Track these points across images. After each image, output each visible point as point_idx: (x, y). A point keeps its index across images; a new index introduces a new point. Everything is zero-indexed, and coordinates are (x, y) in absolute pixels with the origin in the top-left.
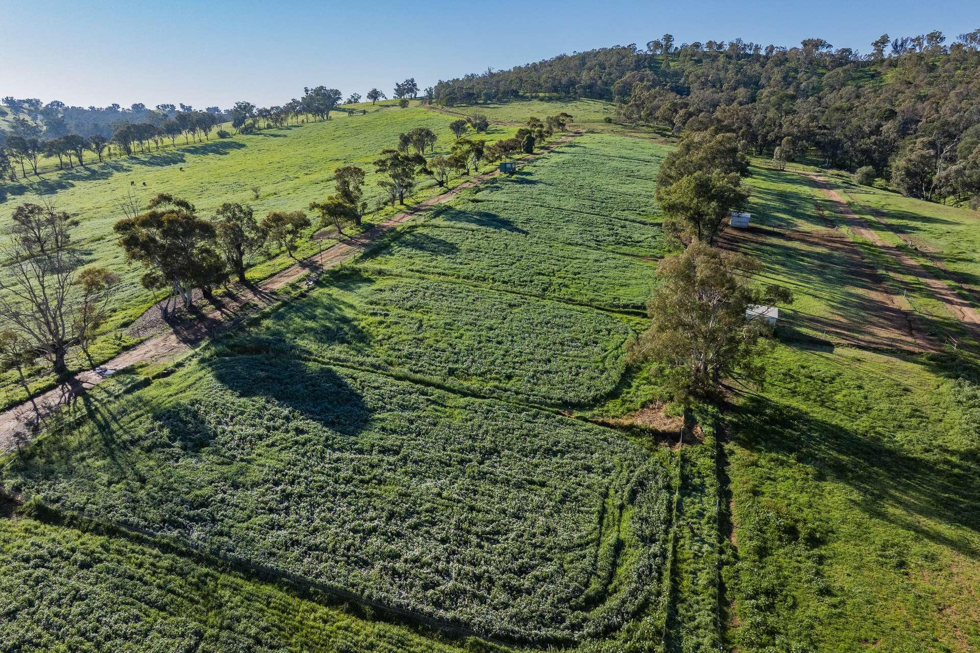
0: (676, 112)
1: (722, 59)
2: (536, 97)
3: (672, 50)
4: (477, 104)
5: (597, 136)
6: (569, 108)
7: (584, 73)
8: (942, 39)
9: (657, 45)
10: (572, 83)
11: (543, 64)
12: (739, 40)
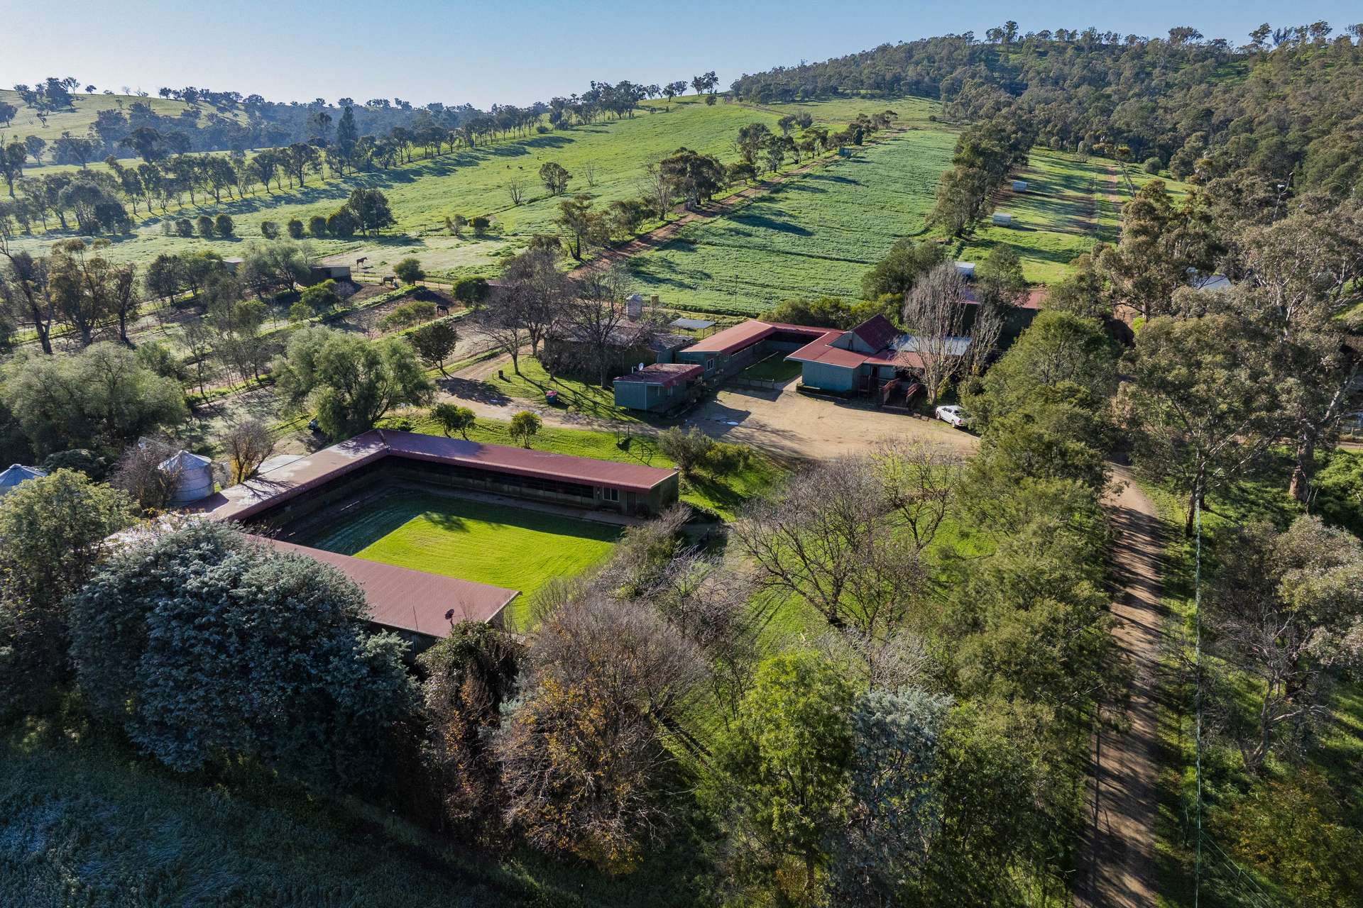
0: (999, 110)
1: (1070, 52)
2: (858, 94)
3: (1016, 39)
4: (794, 101)
5: (920, 133)
6: (894, 106)
7: (911, 68)
8: (1329, 30)
9: (998, 33)
10: (897, 79)
11: (865, 56)
12: (1093, 29)
